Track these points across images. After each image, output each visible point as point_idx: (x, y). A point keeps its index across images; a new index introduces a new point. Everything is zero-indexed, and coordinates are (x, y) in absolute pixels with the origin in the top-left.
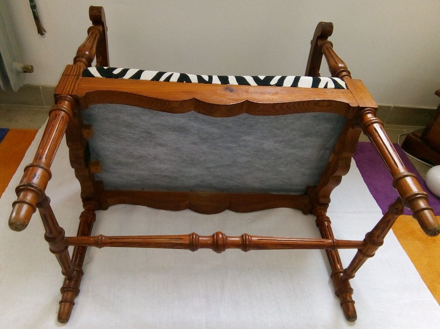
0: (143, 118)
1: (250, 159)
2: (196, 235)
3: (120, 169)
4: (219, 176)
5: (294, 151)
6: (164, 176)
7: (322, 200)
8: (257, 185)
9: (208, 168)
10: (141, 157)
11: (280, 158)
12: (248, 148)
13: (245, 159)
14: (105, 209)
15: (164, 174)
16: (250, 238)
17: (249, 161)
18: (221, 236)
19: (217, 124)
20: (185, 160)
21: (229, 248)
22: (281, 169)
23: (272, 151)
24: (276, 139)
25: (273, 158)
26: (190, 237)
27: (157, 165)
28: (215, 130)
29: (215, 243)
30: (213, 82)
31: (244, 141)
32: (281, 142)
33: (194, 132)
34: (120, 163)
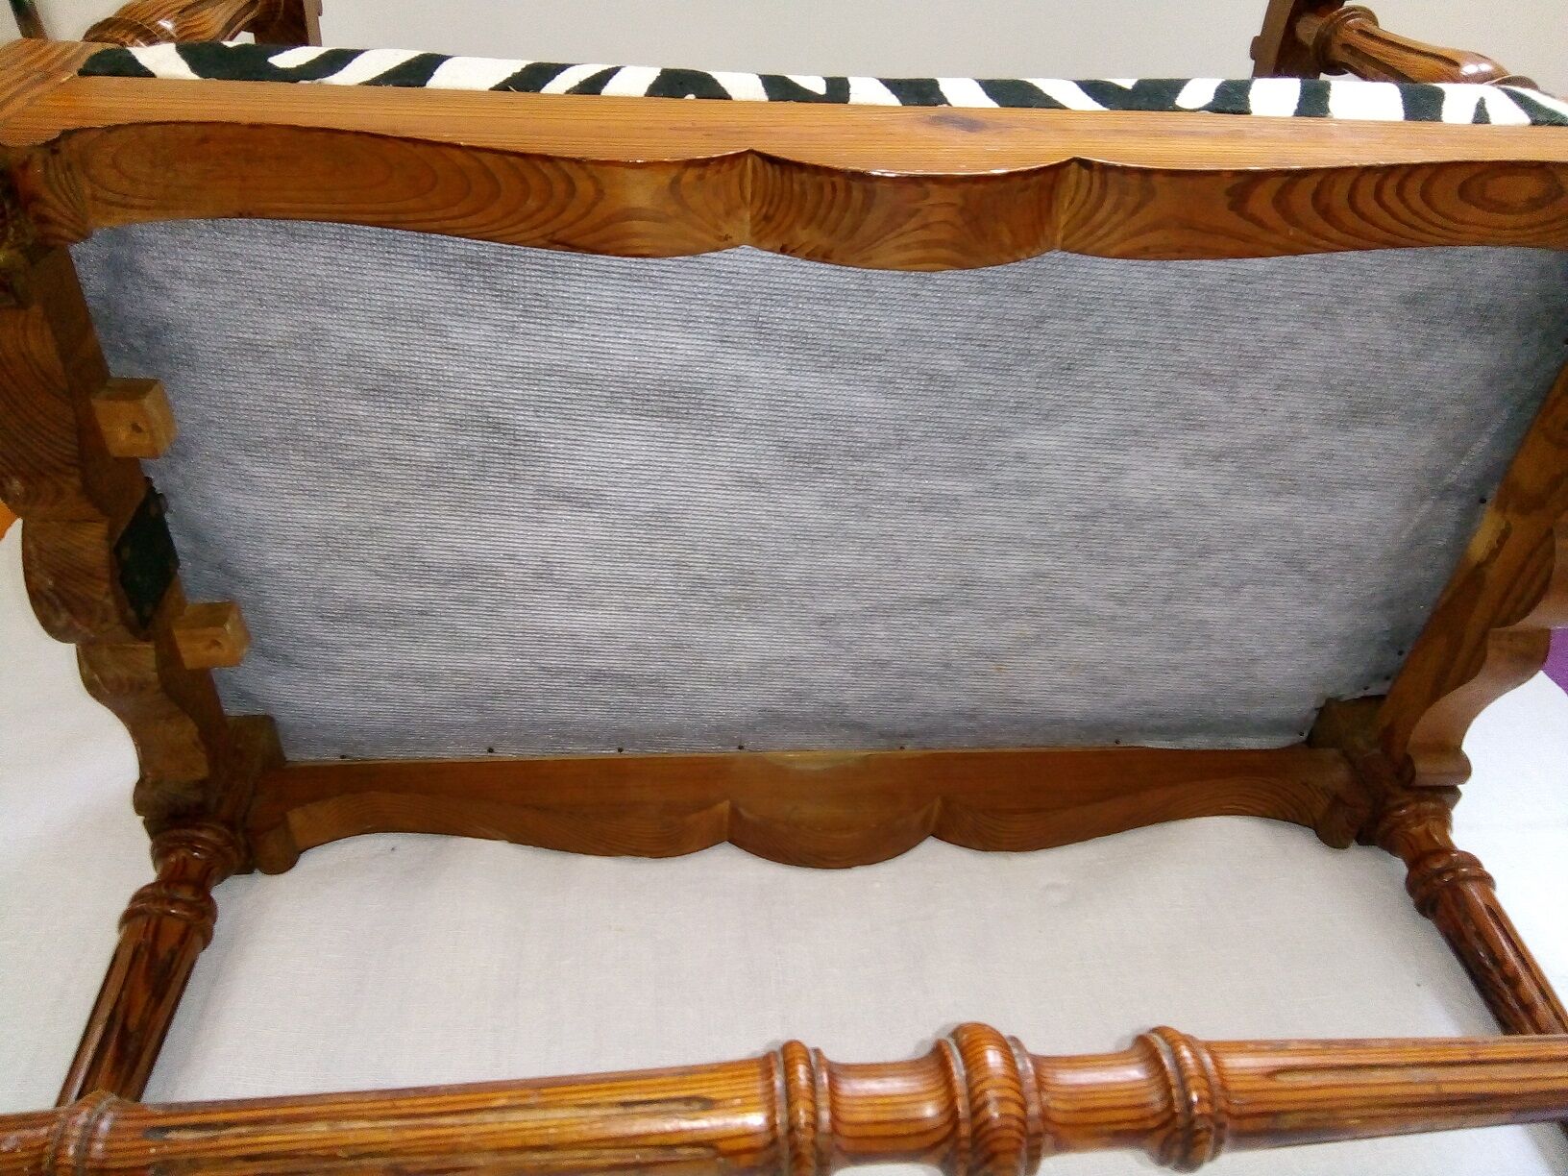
0: (458, 334)
1: (1048, 564)
2: (815, 1060)
3: (360, 646)
4: (884, 664)
5: (1277, 510)
6: (597, 676)
7: (1426, 770)
8: (1075, 705)
9: (823, 623)
10: (468, 573)
11: (1205, 552)
12: (1039, 503)
13: (1017, 563)
14: (282, 864)
15: (596, 663)
16: (1207, 1059)
17: (1040, 575)
18: (993, 1058)
19: (879, 359)
20: (702, 582)
21: (1061, 1146)
22: (1208, 613)
23: (1166, 514)
24: (1193, 438)
25: (1168, 553)
26: (772, 1084)
27: (555, 616)
28: (865, 400)
29: (965, 1130)
30: (854, 99)
31: (1021, 457)
32: (1218, 457)
33: (751, 414)
34: (352, 613)
